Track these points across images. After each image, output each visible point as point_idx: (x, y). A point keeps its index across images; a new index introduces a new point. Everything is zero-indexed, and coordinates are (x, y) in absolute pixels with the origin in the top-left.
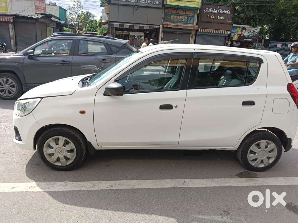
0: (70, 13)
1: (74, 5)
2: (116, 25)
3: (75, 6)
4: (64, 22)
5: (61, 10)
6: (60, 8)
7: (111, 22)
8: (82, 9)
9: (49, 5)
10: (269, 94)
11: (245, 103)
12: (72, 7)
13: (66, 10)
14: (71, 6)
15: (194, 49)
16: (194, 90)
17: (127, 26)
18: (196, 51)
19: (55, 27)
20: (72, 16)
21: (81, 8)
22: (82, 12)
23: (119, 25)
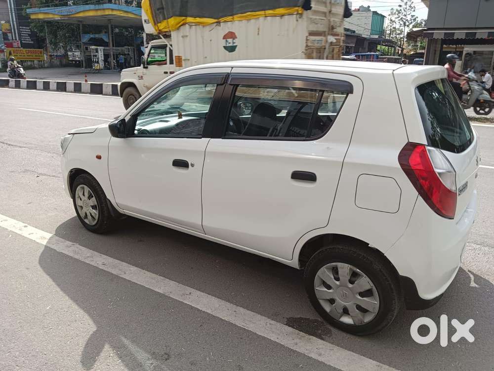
0: (391, 20)
1: (400, 6)
2: (439, 35)
3: (402, 8)
4: (377, 37)
5: (376, 17)
6: (375, 13)
7: (429, 29)
8: (414, 11)
9: (359, 10)
10: (347, 163)
11: (298, 176)
12: (397, 10)
13: (383, 17)
14: (395, 8)
15: (232, 68)
16: (221, 139)
17: (460, 34)
18: (234, 71)
19: (354, 46)
20: (394, 26)
21: (413, 9)
22: (412, 16)
23: (445, 33)
